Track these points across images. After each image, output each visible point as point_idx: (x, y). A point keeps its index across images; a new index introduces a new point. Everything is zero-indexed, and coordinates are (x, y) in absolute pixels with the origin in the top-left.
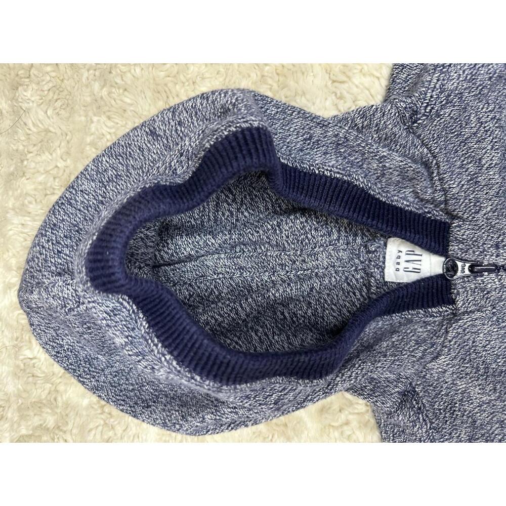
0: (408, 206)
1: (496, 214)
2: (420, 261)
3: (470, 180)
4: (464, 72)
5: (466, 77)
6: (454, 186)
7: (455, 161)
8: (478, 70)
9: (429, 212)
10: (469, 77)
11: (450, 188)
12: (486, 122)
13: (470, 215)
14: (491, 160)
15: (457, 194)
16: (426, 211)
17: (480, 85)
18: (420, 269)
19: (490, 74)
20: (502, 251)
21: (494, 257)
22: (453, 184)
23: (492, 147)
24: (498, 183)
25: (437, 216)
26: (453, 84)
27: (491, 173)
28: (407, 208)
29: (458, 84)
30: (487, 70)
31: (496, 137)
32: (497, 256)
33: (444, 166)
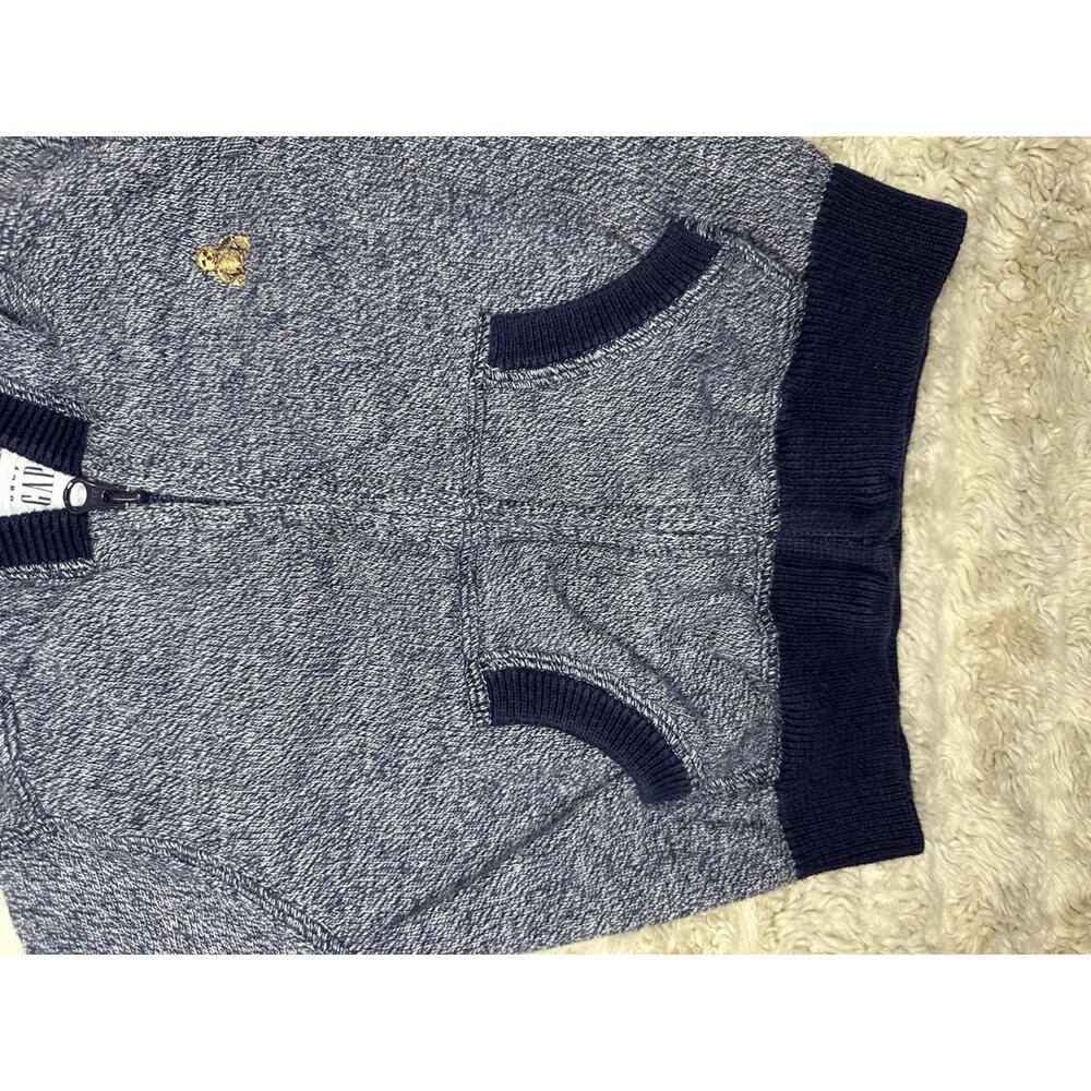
0: (20, 393)
1: (149, 409)
2: (51, 485)
3: (111, 354)
4: (65, 179)
5: (67, 188)
6: (83, 362)
7: (96, 323)
8: (88, 177)
9: (61, 406)
10: (72, 187)
11: (78, 364)
12: (126, 262)
13: (107, 410)
14: (136, 322)
15: (89, 374)
16: (58, 402)
17: (91, 201)
18: (49, 499)
19: (108, 184)
20: (154, 470)
21: (141, 479)
22: (84, 358)
23: (137, 302)
24: (148, 361)
25: (77, 412)
26: (43, 196)
27: (136, 343)
28: (17, 395)
29: (52, 196)
30: (102, 179)
31: (144, 287)
32: (146, 477)
33: (69, 329)
